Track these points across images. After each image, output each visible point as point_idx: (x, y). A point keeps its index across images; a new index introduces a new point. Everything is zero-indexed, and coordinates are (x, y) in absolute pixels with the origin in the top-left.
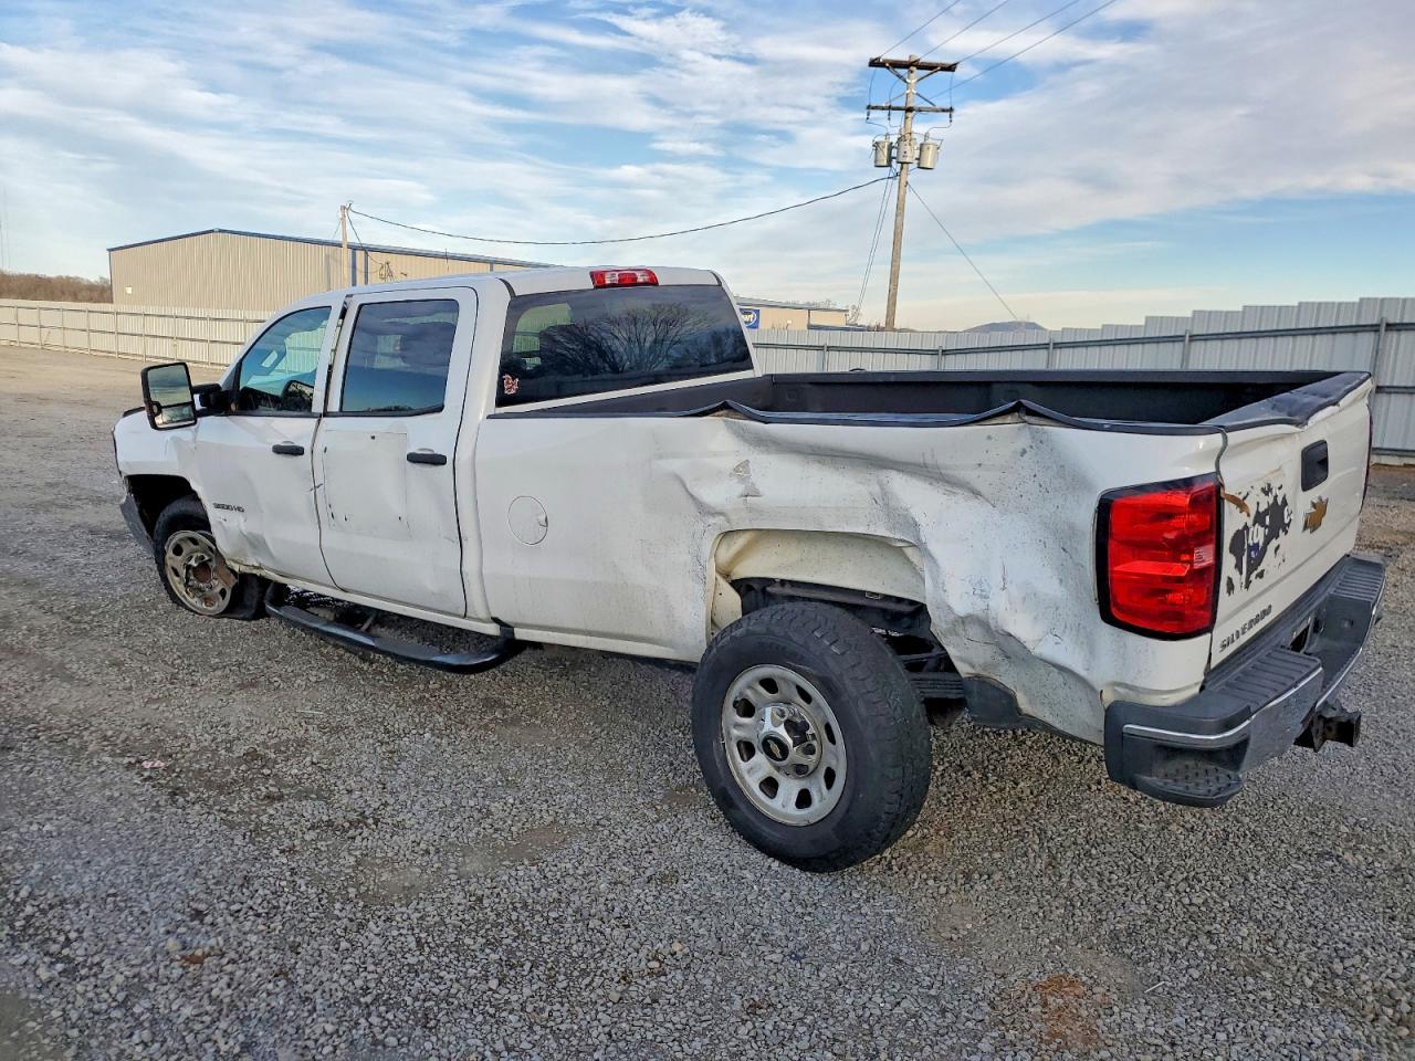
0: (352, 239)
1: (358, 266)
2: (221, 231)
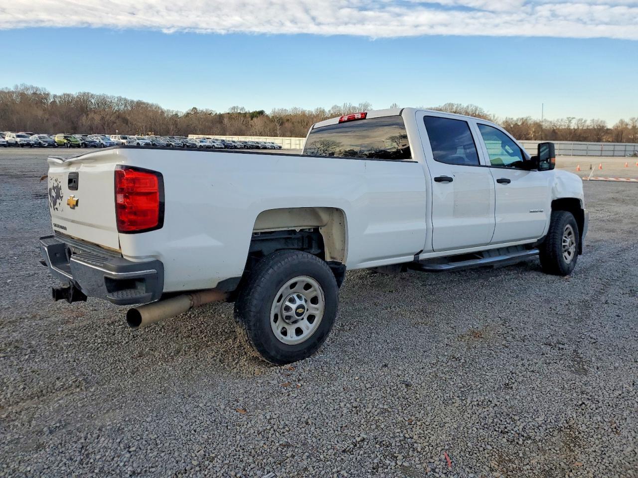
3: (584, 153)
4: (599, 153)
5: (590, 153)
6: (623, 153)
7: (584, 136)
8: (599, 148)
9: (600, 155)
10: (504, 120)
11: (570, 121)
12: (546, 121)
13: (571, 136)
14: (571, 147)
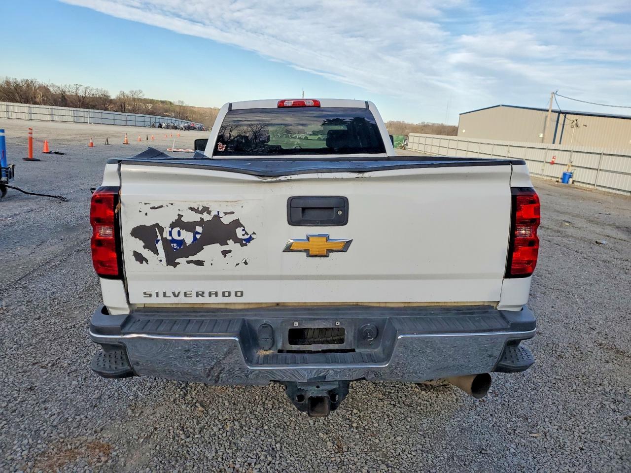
0: (555, 108)
1: (560, 121)
2: (503, 105)
3: (112, 122)
4: (124, 123)
5: (117, 122)
6: (142, 124)
7: (93, 104)
8: (124, 118)
9: (125, 124)
10: (5, 79)
11: (77, 88)
12: (53, 85)
13: (81, 103)
14: (99, 115)
